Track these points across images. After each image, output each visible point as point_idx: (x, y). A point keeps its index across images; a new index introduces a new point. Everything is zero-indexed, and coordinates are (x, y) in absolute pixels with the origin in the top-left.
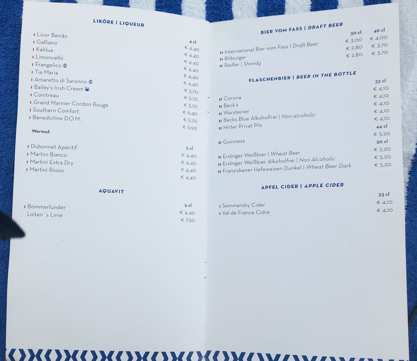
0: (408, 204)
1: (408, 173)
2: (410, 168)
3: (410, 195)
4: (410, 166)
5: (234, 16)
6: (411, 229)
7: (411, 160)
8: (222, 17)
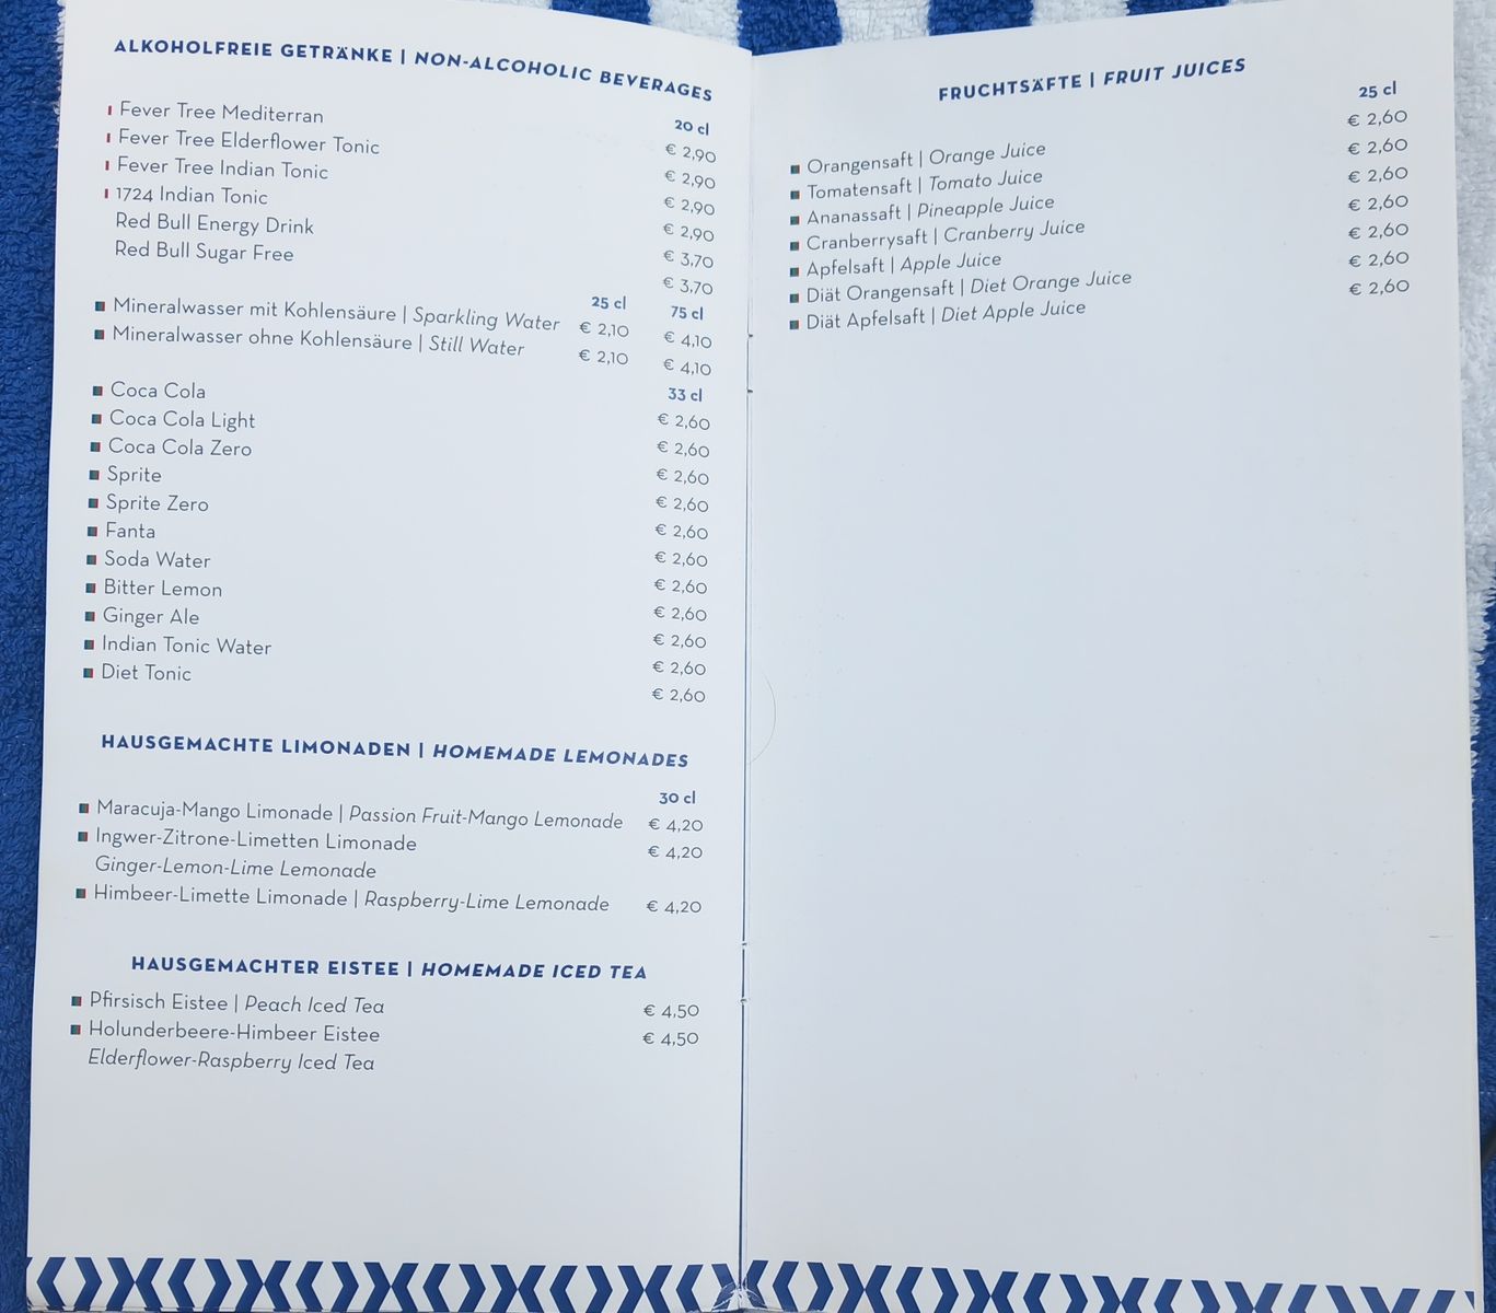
5: (844, 27)
8: (799, 33)
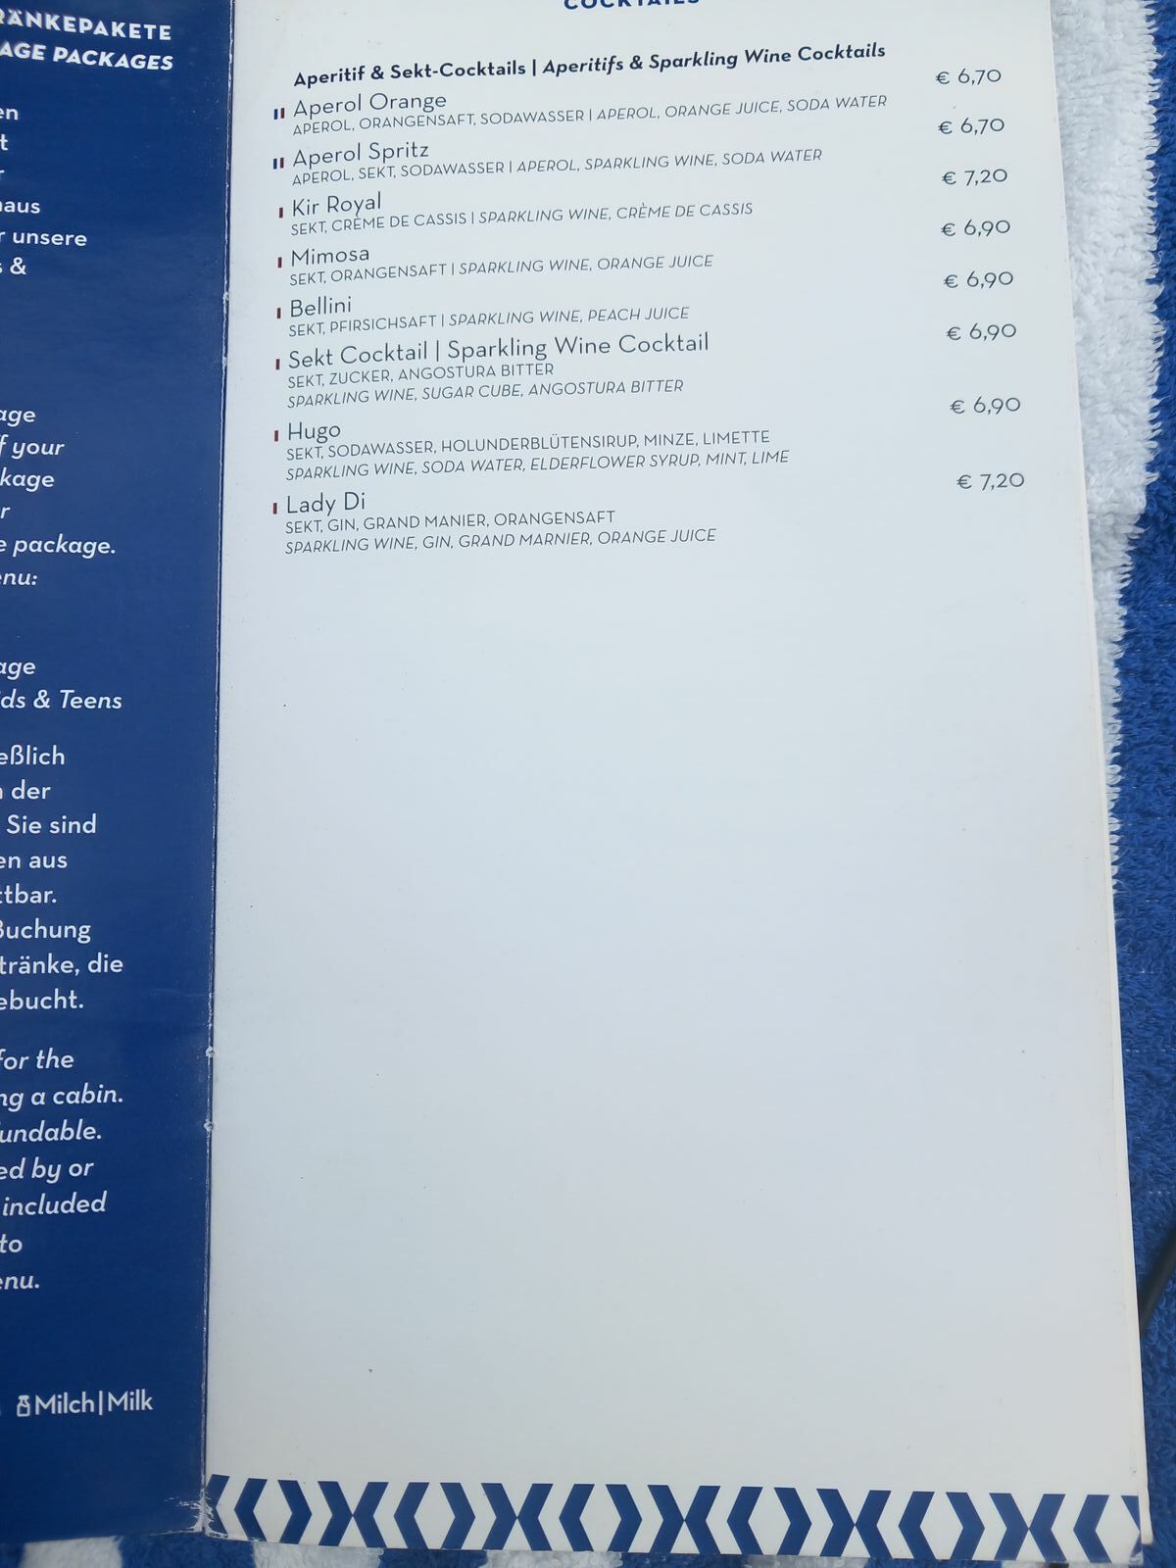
0: (1125, 741)
1: (1121, 600)
2: (1128, 576)
3: (1134, 699)
4: (1125, 566)
6: (1144, 852)
7: (1126, 540)
